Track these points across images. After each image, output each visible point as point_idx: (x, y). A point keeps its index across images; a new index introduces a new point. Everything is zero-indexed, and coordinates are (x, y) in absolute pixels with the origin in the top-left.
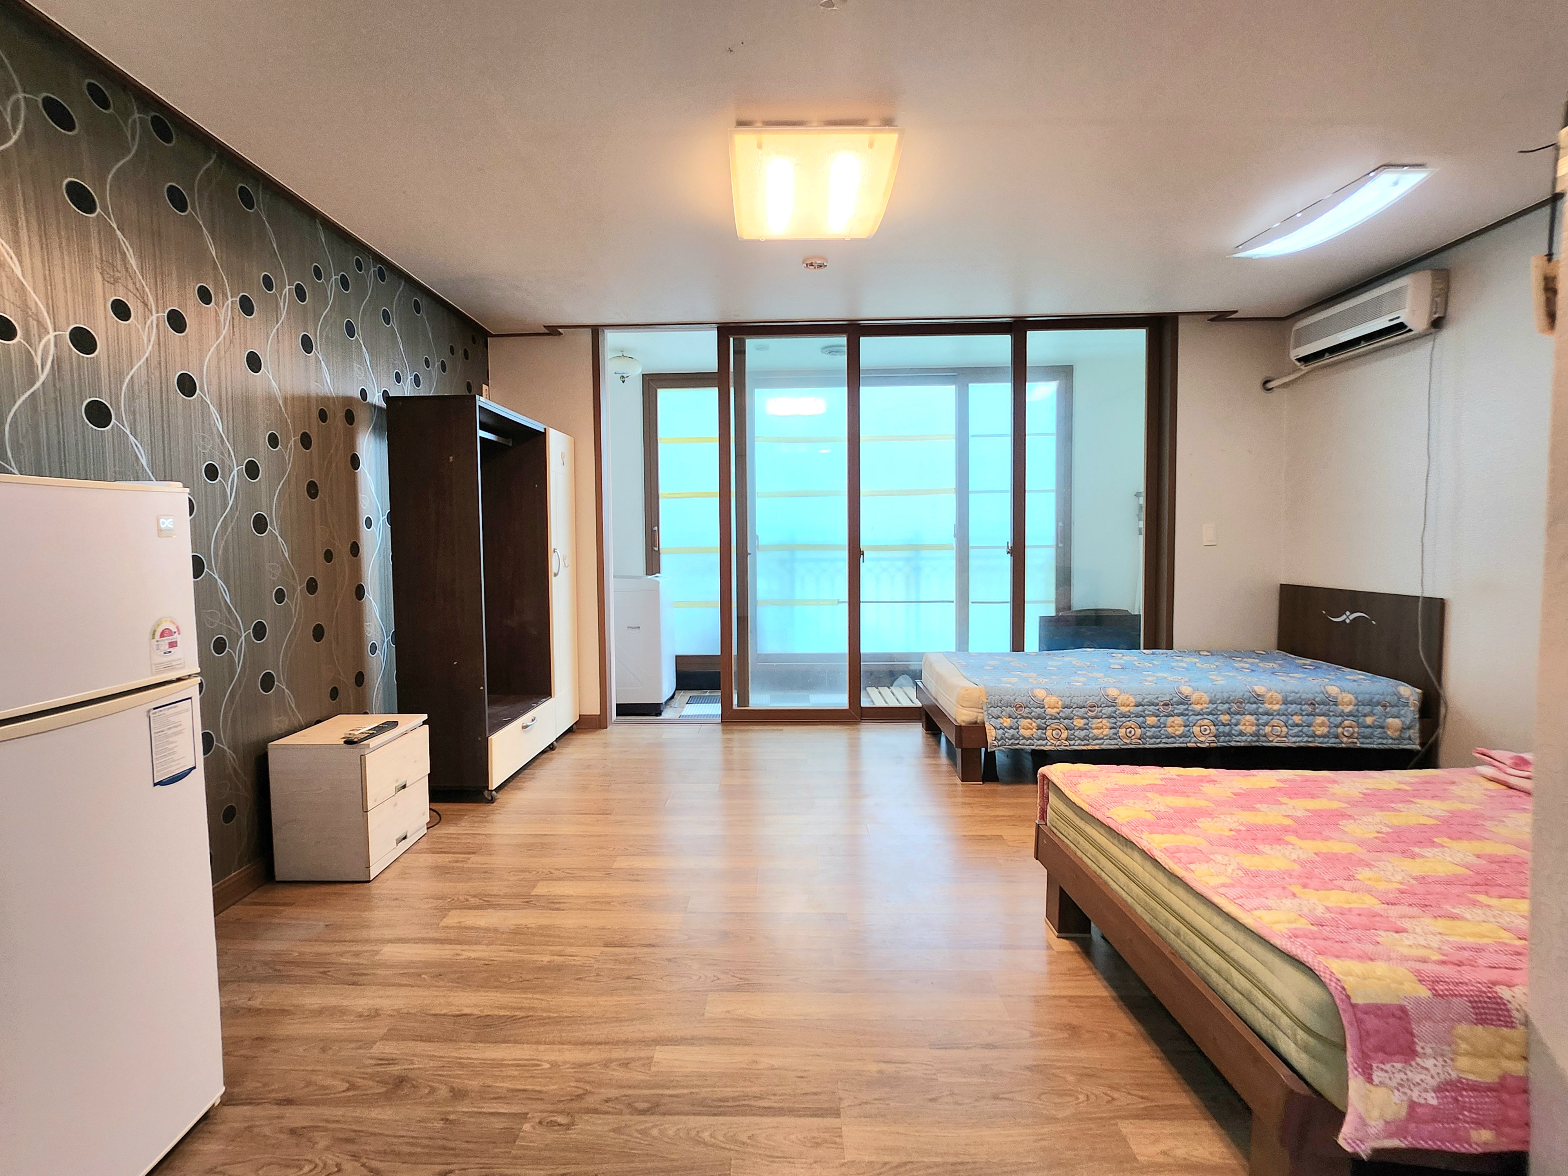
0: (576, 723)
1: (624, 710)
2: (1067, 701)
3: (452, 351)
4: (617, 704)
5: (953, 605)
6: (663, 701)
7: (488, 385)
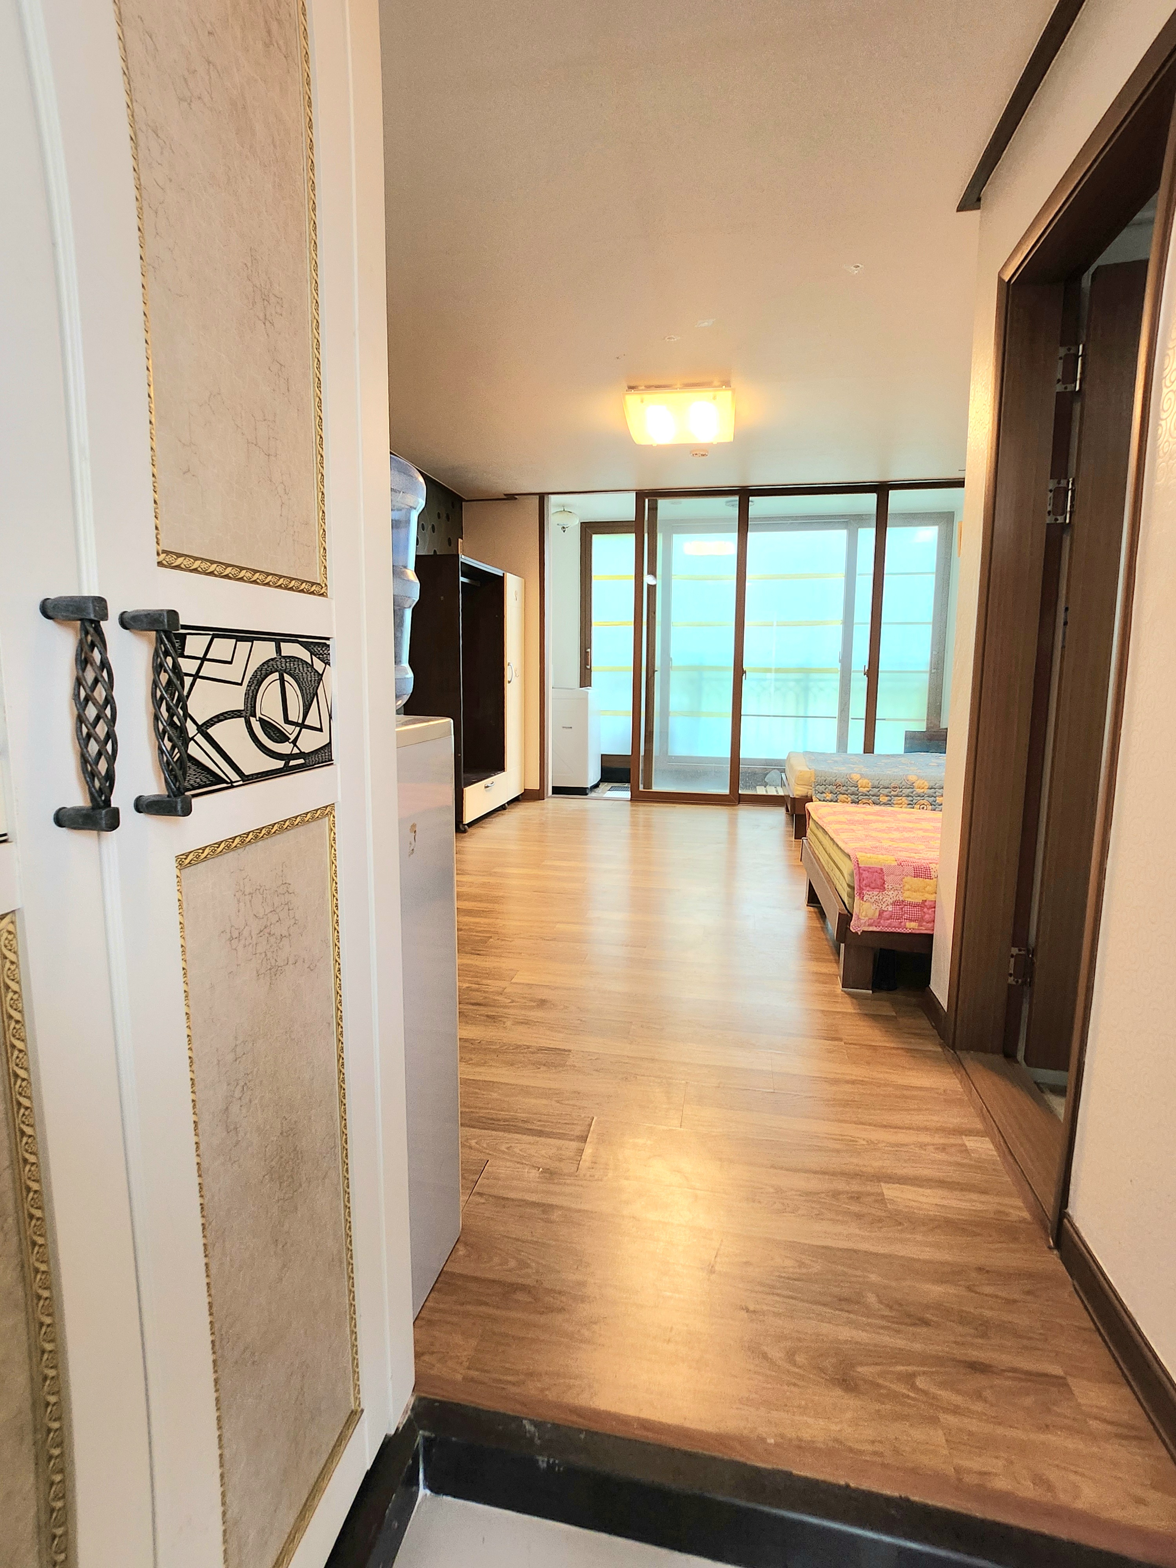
0: (521, 794)
1: (557, 790)
2: (876, 783)
3: (439, 517)
4: (553, 787)
5: (836, 721)
6: (589, 786)
7: (462, 539)
